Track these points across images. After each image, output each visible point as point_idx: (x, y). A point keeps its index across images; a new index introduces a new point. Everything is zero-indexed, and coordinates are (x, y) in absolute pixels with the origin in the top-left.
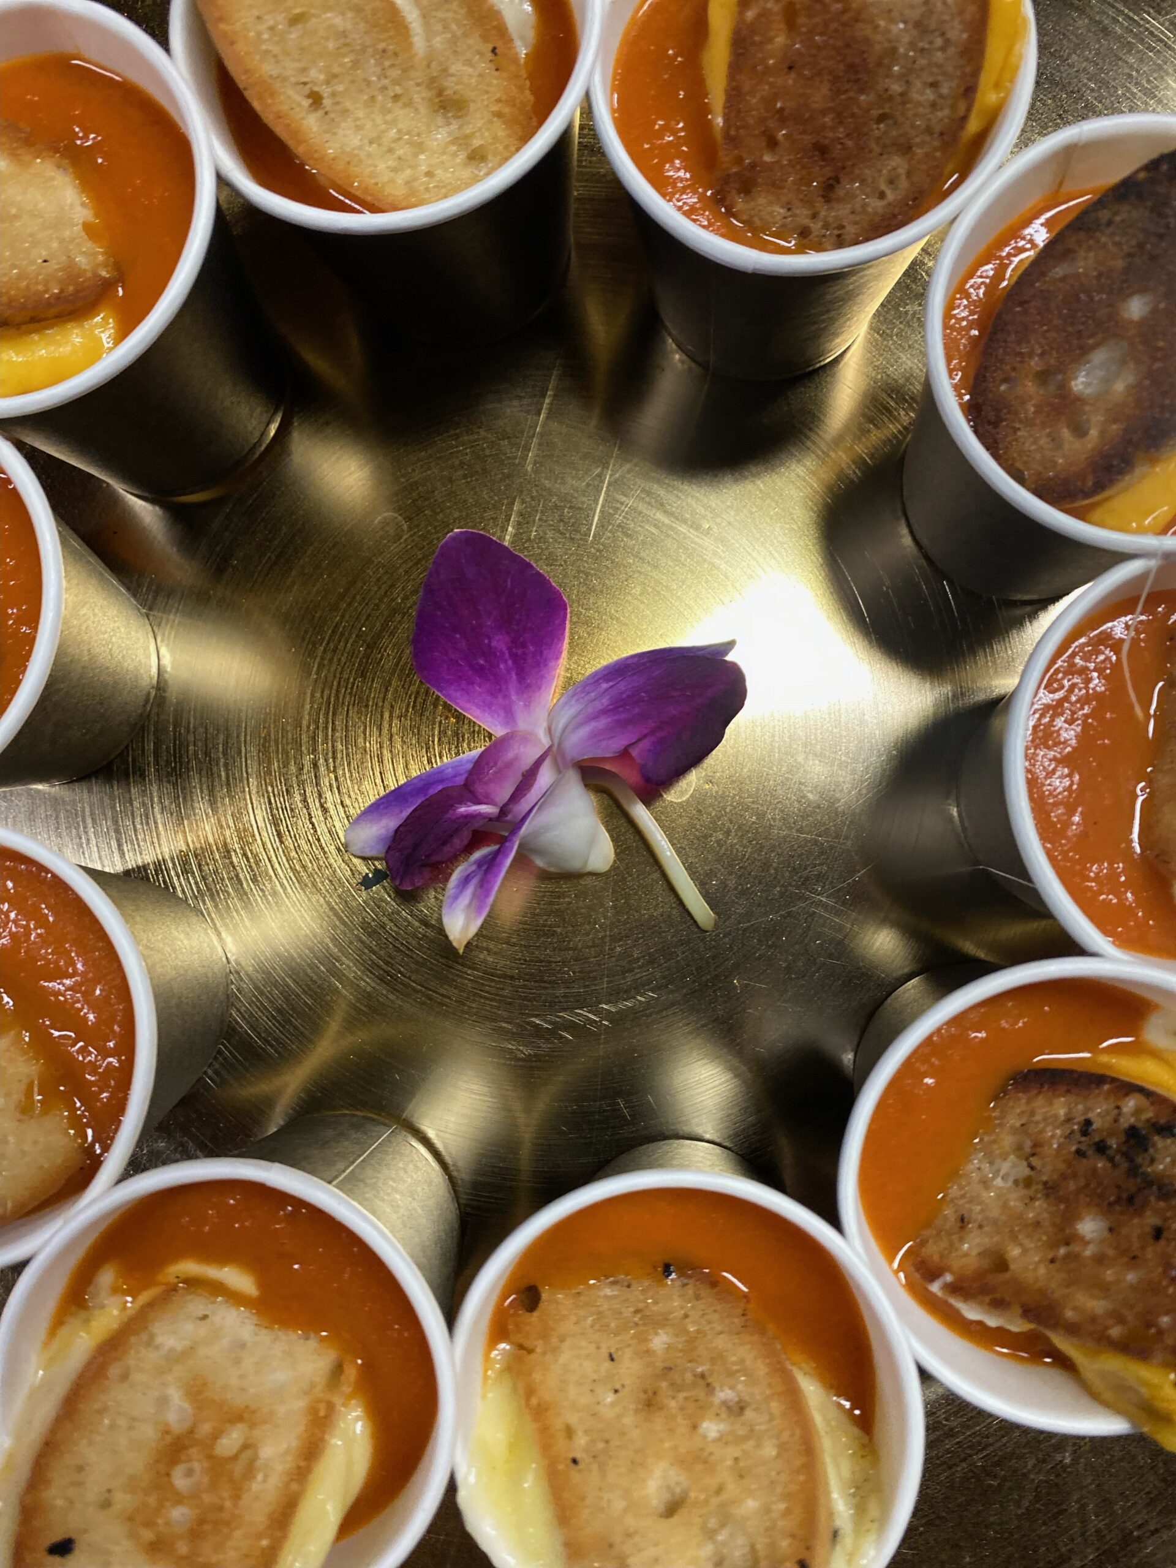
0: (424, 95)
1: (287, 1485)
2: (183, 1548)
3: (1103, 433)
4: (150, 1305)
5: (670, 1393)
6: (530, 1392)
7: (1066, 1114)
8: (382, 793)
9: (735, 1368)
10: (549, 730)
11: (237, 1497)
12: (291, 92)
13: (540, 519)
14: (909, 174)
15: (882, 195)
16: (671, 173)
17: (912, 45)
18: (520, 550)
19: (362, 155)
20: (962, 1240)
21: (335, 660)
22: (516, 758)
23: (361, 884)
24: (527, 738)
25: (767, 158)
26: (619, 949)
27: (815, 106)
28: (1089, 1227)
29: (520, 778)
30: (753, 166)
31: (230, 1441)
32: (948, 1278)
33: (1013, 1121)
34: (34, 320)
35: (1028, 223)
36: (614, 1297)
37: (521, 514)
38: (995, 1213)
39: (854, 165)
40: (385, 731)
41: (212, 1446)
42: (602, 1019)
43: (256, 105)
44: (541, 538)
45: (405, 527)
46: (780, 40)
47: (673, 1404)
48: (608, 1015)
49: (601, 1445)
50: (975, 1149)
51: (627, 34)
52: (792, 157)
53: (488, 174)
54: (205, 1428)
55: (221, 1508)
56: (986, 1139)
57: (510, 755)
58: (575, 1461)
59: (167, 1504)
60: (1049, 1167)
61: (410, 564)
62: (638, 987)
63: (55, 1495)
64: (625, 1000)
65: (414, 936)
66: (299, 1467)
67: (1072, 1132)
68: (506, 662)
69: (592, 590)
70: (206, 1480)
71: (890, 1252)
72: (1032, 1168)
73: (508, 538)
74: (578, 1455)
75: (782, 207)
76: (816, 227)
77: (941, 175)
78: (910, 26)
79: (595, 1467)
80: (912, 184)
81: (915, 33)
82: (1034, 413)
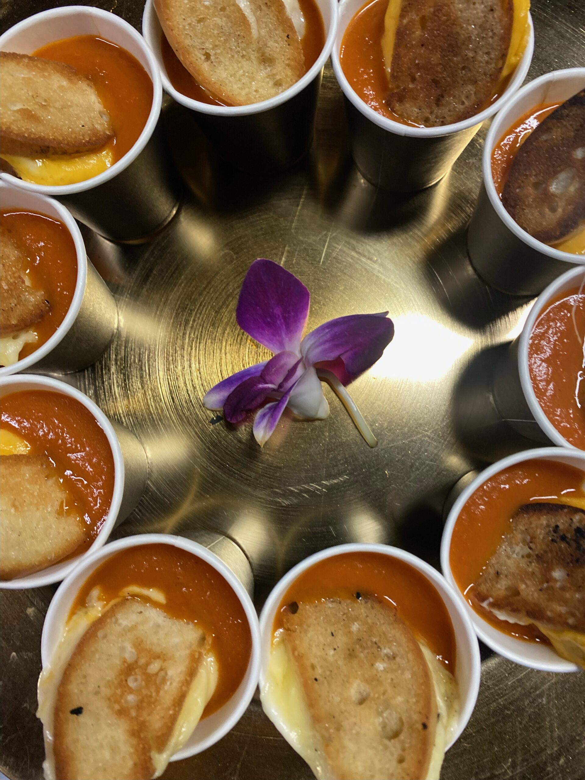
0: (256, 55)
1: (181, 687)
2: (133, 713)
3: (564, 210)
4: (116, 605)
5: (360, 650)
6: (294, 649)
7: (546, 524)
8: (221, 380)
9: (391, 639)
10: (301, 351)
11: (158, 692)
12: (197, 53)
13: (298, 255)
14: (475, 93)
15: (463, 103)
16: (366, 92)
17: (478, 35)
18: (288, 269)
19: (227, 81)
20: (497, 582)
21: (201, 318)
22: (285, 364)
23: (210, 422)
24: (290, 354)
25: (411, 86)
26: (331, 456)
27: (433, 62)
28: (558, 574)
29: (287, 373)
30: (404, 89)
31: (154, 667)
32: (491, 600)
33: (521, 527)
34: (78, 152)
35: (528, 117)
36: (333, 608)
37: (288, 252)
38: (513, 569)
39: (450, 89)
40: (223, 351)
41: (146, 669)
42: (323, 488)
43: (181, 58)
44: (298, 264)
45: (235, 257)
46: (418, 33)
47: (362, 655)
48: (326, 486)
49: (328, 673)
50: (504, 541)
51: (348, 29)
52: (422, 86)
53: (282, 92)
54: (142, 661)
55: (151, 696)
56: (509, 536)
57: (282, 362)
58: (316, 680)
59: (126, 693)
60: (539, 547)
61: (236, 275)
62: (340, 474)
63: (74, 688)
64: (333, 479)
65: (235, 447)
66: (186, 680)
67: (550, 531)
68: (280, 320)
69: (321, 288)
70: (143, 683)
71: (463, 588)
72: (530, 548)
73: (282, 263)
74: (318, 677)
75: (417, 108)
76: (432, 118)
77: (490, 94)
78: (477, 27)
79: (326, 682)
80: (477, 98)
81: (480, 30)
82: (532, 202)
